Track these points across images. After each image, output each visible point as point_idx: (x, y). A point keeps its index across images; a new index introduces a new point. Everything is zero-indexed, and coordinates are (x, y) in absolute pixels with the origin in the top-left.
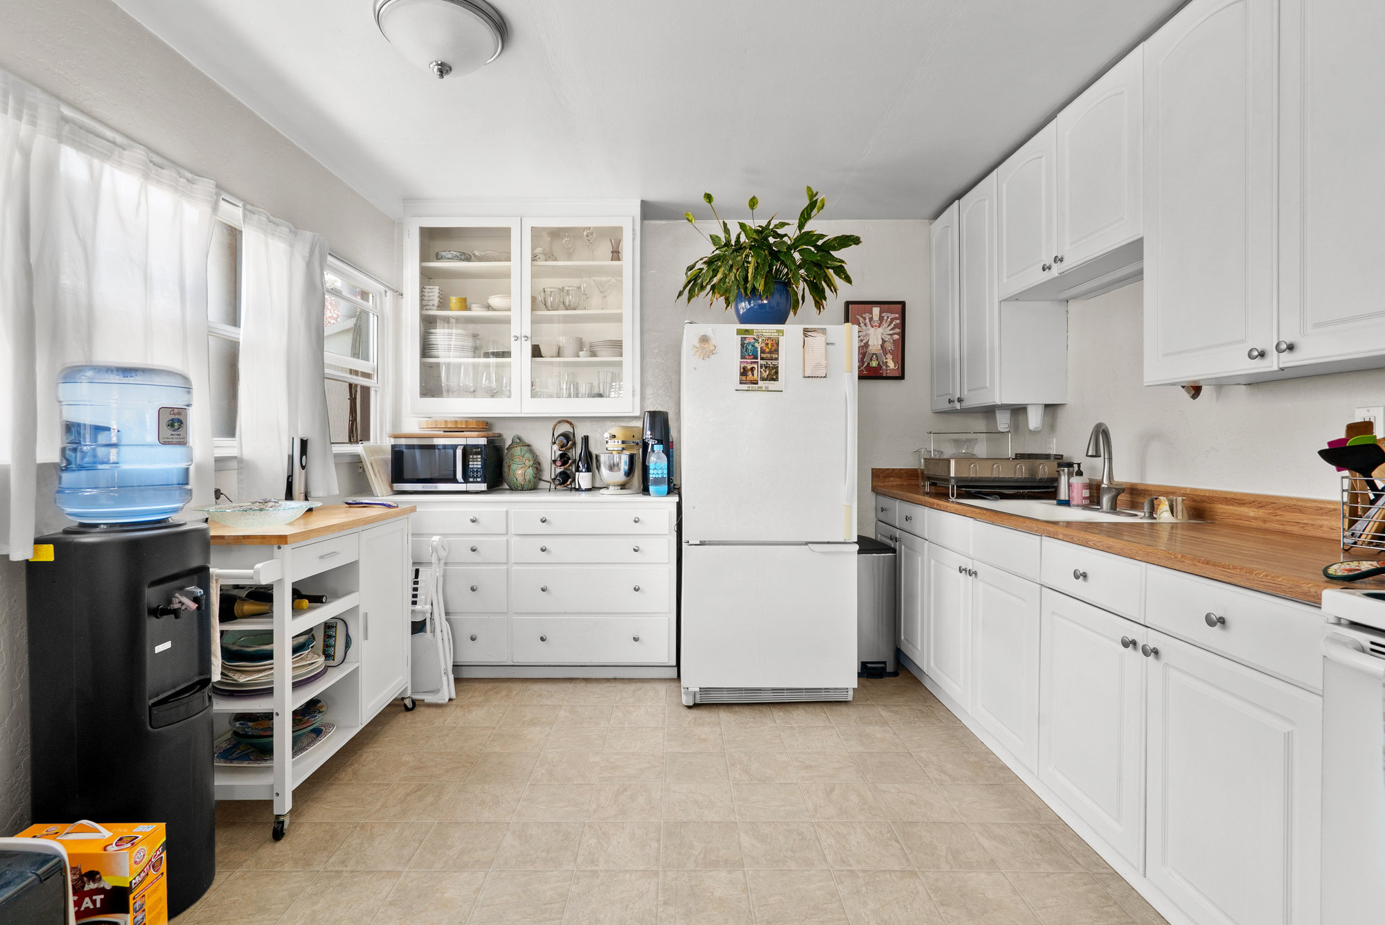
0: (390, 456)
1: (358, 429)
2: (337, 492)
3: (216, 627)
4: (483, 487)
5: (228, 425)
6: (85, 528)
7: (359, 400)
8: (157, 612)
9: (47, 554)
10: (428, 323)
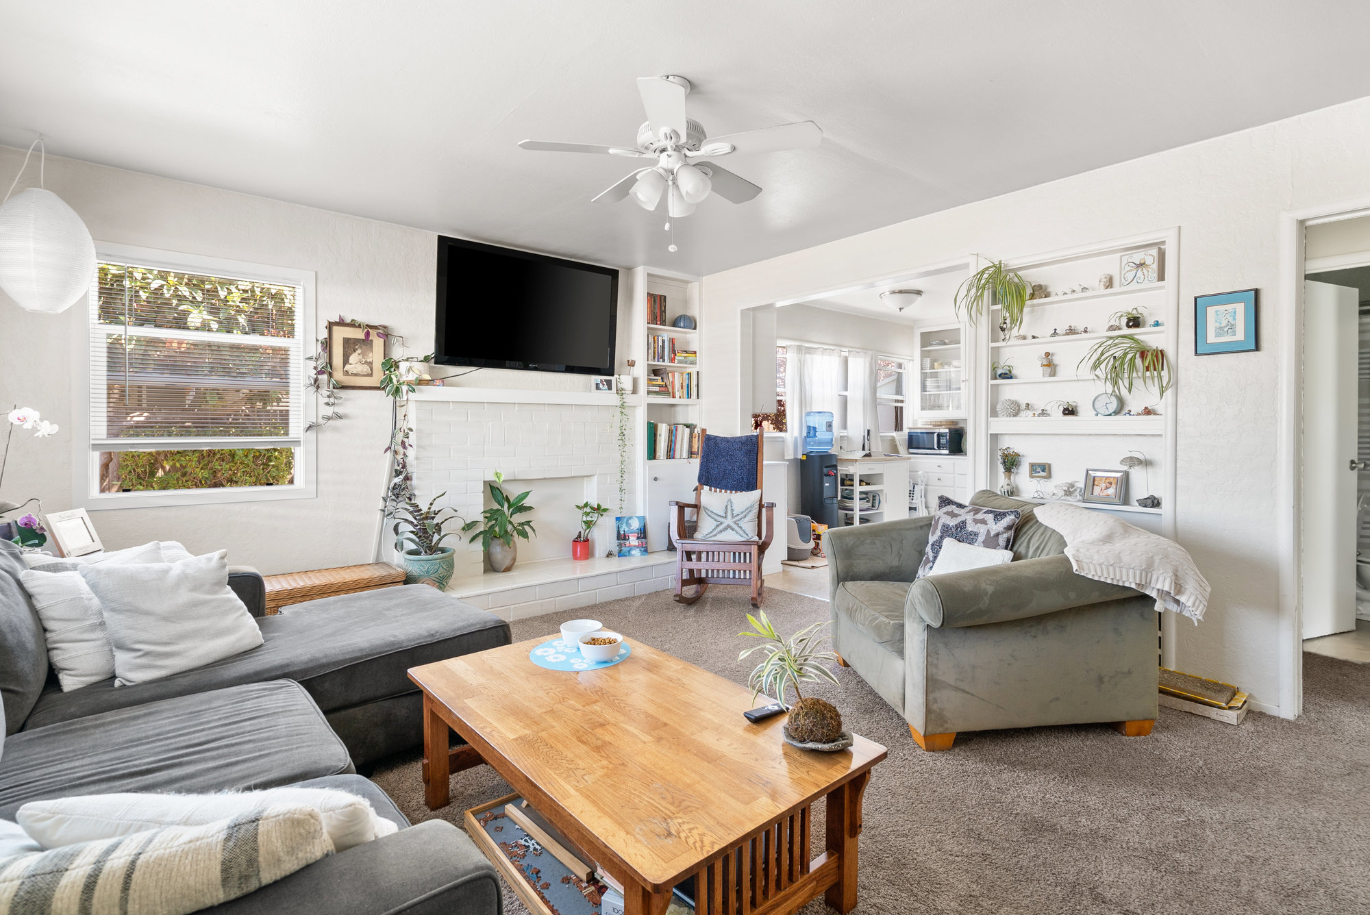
0: (907, 437)
1: (898, 426)
2: (881, 450)
3: (839, 487)
4: (946, 452)
5: (845, 426)
6: (811, 452)
7: (898, 413)
8: (827, 475)
9: (805, 458)
10: (924, 376)
